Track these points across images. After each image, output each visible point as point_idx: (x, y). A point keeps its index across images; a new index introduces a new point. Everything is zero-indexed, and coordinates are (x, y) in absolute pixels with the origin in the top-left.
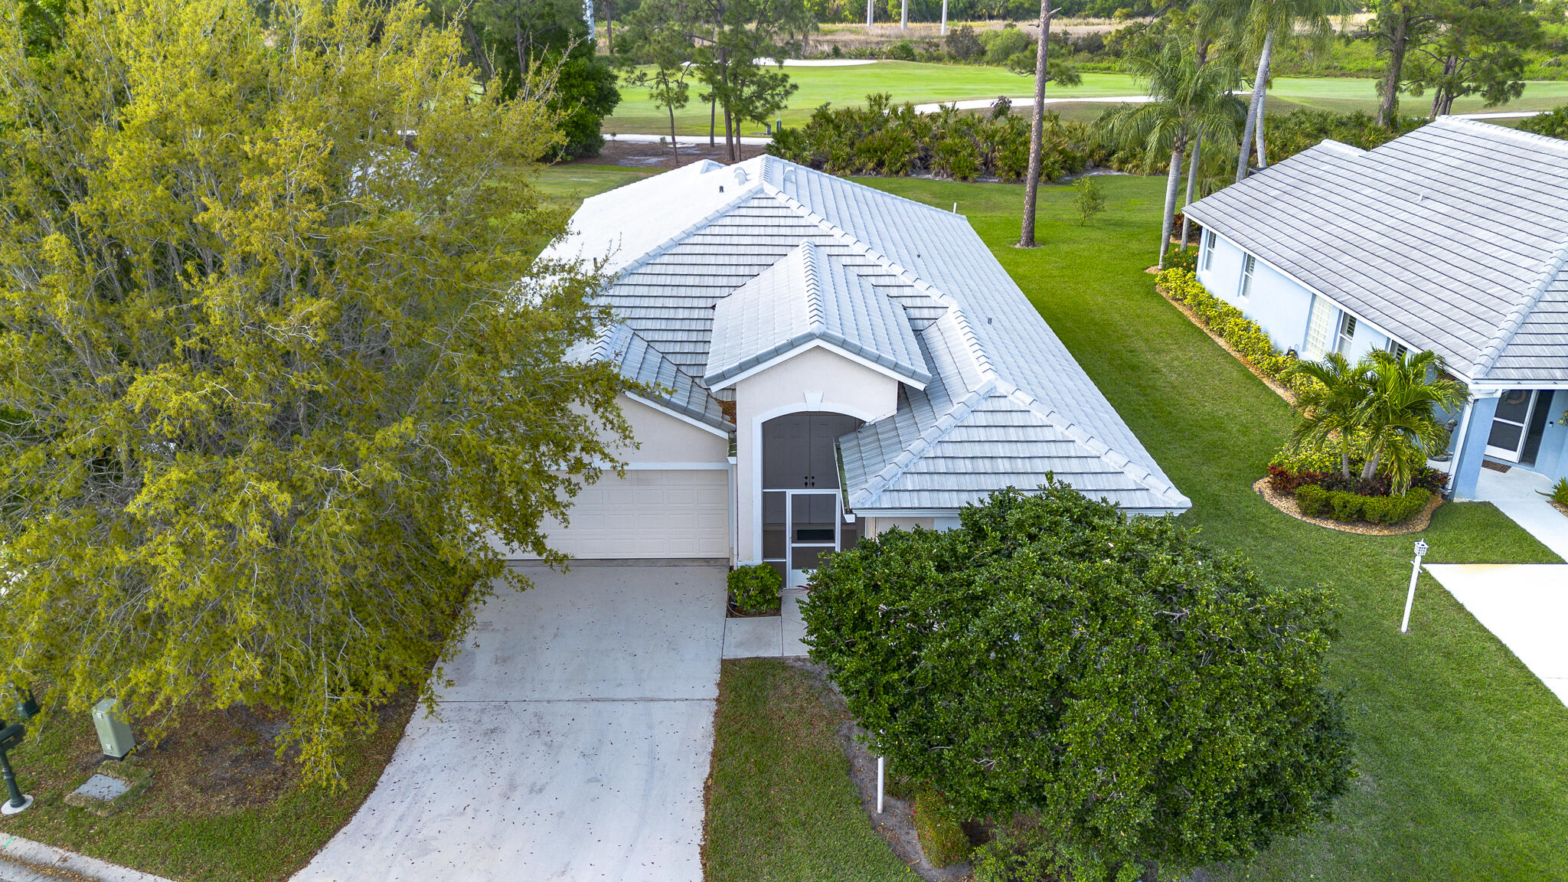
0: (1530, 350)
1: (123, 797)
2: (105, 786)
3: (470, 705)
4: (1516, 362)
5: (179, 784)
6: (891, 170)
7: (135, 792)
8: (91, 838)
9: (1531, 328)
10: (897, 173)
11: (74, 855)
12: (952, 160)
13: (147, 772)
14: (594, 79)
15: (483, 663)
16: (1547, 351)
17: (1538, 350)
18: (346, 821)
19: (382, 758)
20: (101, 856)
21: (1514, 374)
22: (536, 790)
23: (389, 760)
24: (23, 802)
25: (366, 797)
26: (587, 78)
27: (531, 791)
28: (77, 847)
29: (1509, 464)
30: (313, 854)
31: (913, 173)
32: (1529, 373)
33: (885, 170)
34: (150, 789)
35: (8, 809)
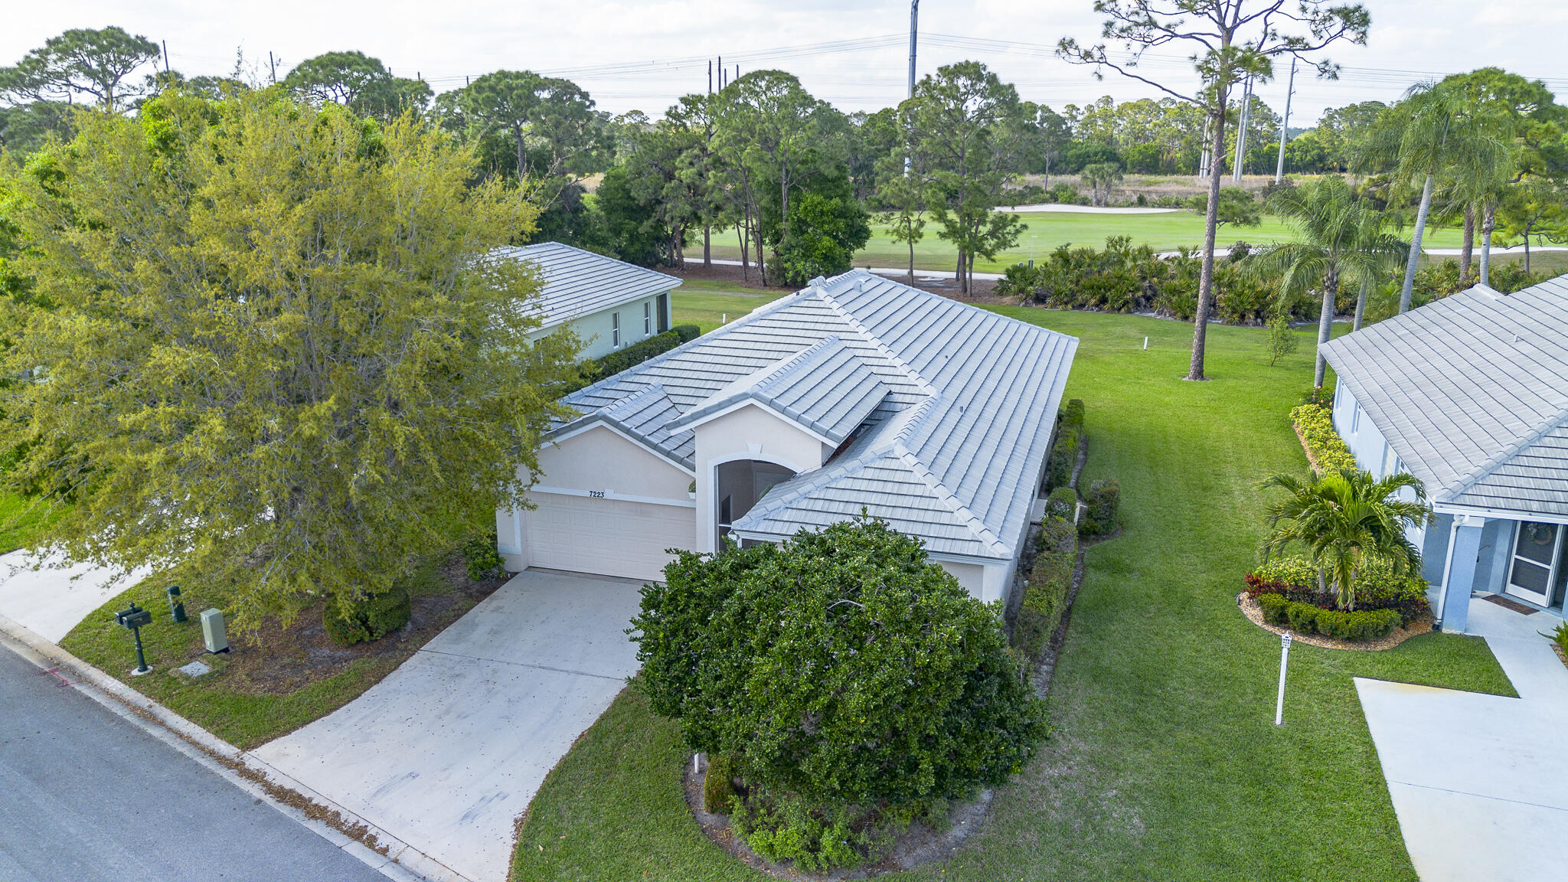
0: (1514, 481)
1: (203, 676)
2: (197, 668)
3: (452, 657)
4: (1491, 491)
5: (241, 674)
6: (1113, 307)
7: (211, 675)
8: (171, 696)
9: (1525, 461)
10: (1119, 309)
11: (157, 705)
12: (1174, 299)
13: (225, 663)
14: (846, 218)
15: (480, 634)
16: (1532, 483)
17: (1522, 482)
18: (328, 712)
19: (373, 679)
20: (171, 708)
21: (1484, 501)
22: (462, 716)
23: (377, 682)
24: (145, 669)
25: (349, 702)
26: (839, 216)
27: (459, 717)
28: (160, 700)
29: (1537, 608)
30: (295, 728)
31: (1137, 310)
32: (1502, 503)
33: (1107, 306)
34: (222, 674)
35: (135, 672)
